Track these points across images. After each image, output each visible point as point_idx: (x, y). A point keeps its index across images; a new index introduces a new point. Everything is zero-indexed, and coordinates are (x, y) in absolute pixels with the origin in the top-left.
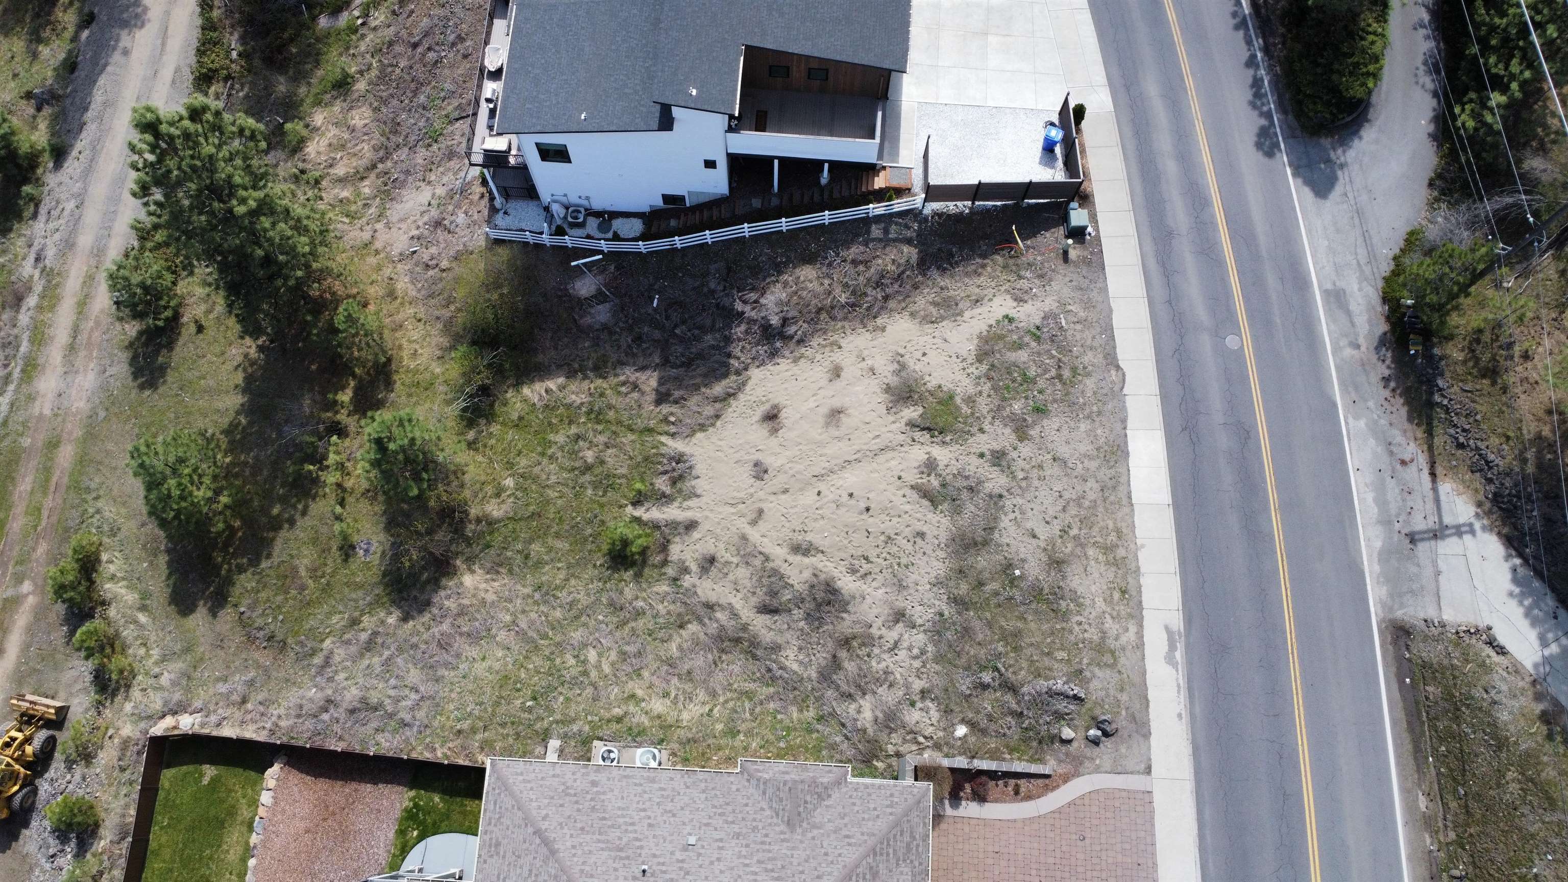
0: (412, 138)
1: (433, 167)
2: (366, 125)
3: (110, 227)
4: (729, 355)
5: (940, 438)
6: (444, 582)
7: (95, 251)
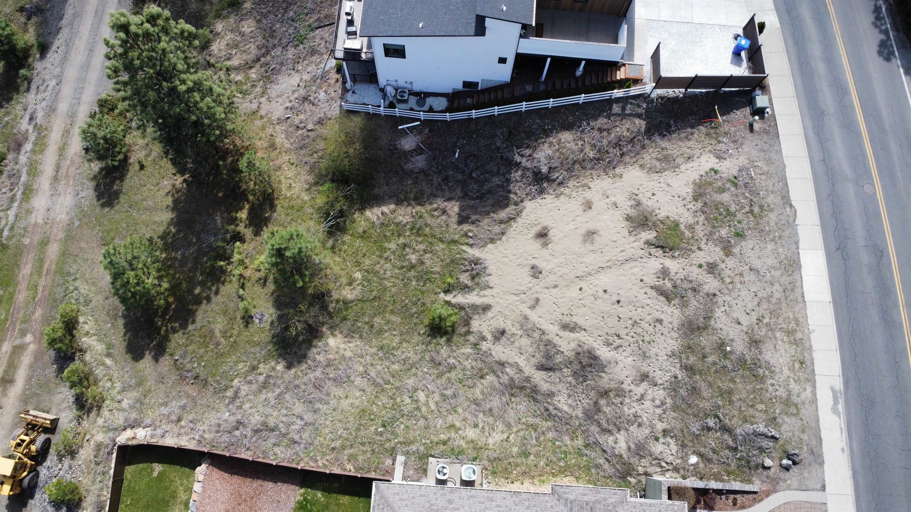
0: (285, 41)
1: (300, 61)
2: (252, 32)
3: (79, 98)
4: (510, 192)
5: (671, 253)
6: (315, 342)
7: (70, 114)
